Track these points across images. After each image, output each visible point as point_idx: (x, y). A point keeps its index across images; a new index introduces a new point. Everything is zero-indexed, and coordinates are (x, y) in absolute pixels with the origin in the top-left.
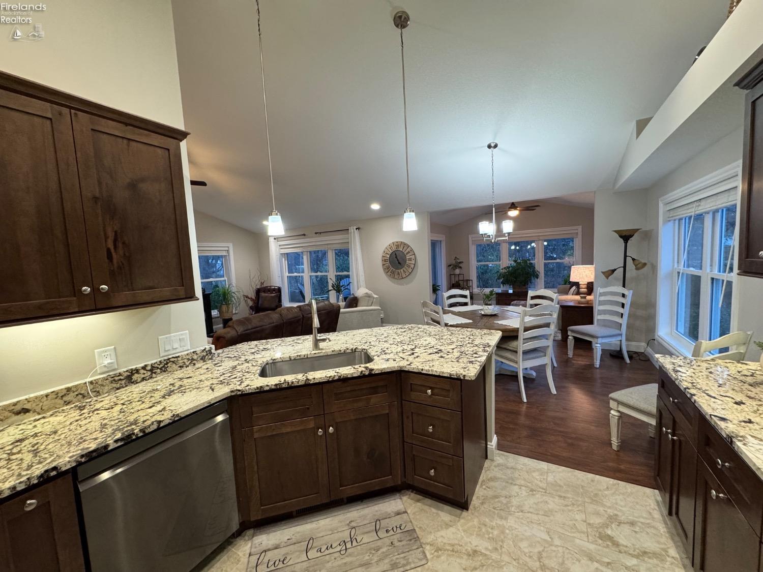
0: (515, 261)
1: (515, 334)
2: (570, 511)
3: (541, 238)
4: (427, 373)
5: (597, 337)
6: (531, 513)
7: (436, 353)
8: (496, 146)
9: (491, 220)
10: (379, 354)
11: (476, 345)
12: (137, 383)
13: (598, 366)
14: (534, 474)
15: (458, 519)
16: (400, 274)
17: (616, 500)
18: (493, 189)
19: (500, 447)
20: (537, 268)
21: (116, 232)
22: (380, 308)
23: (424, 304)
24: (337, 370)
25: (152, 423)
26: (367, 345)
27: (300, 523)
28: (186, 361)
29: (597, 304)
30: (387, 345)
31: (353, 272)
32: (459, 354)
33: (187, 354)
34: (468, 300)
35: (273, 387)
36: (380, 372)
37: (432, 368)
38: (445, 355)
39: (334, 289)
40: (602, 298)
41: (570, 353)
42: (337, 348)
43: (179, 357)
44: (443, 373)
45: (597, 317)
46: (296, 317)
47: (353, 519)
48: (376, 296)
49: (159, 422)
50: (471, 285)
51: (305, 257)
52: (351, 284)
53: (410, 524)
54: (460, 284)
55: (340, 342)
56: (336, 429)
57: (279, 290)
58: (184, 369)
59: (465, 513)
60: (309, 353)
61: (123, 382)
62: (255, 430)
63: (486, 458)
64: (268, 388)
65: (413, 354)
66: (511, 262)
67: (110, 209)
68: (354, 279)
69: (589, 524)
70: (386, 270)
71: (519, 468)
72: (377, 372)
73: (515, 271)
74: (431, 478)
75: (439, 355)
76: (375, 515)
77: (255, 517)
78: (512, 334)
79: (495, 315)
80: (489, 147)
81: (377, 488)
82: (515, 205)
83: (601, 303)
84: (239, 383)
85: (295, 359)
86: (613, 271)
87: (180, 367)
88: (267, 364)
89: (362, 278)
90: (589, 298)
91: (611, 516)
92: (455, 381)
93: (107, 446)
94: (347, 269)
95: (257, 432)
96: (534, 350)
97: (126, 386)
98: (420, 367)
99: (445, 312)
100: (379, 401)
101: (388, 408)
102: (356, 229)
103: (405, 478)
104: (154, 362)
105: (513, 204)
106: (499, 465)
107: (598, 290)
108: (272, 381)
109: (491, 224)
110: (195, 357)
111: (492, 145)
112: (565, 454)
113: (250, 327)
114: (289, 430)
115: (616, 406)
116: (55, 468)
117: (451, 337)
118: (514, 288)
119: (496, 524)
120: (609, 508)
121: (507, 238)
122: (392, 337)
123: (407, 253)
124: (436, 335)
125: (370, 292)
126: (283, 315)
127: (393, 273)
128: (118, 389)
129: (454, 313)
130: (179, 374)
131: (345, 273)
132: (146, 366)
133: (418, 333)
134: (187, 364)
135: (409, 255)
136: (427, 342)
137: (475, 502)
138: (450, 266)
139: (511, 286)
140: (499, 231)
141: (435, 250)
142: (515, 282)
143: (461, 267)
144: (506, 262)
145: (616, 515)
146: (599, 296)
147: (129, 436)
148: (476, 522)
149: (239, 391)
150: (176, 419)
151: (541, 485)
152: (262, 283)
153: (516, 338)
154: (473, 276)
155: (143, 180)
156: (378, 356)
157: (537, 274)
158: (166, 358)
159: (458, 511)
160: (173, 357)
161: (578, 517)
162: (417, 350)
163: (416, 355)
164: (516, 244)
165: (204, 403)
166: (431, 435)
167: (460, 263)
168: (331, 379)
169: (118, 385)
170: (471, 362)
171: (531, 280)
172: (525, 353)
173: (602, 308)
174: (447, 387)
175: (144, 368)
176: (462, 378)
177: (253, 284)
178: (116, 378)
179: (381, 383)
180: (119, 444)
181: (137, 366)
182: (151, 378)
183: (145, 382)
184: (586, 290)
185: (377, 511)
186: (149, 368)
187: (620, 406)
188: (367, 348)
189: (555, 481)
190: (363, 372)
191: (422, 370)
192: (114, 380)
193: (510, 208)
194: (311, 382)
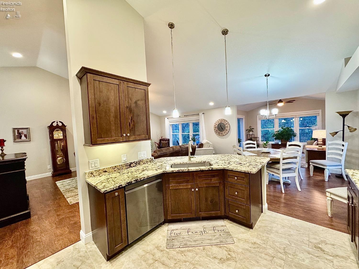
0: (282, 128)
1: (279, 161)
2: (301, 236)
3: (297, 116)
4: (235, 170)
5: (326, 166)
6: (282, 234)
7: (239, 164)
8: (269, 75)
9: (266, 109)
10: (215, 163)
11: (257, 162)
12: (132, 167)
13: (327, 181)
14: (285, 221)
15: (248, 231)
16: (222, 133)
17: (326, 235)
18: (267, 95)
19: (269, 209)
20: (295, 132)
21: (131, 117)
22: (213, 149)
23: (234, 146)
24: (199, 167)
25: (142, 177)
26: (209, 160)
27: (185, 224)
28: (145, 161)
29: (327, 150)
30: (218, 161)
31: (201, 133)
32: (249, 165)
33: (146, 159)
34: (256, 146)
35: (177, 171)
36: (216, 169)
37: (237, 169)
38: (243, 165)
39: (192, 140)
40: (330, 147)
41: (312, 174)
42: (198, 161)
43: (143, 160)
44: (242, 170)
45: (327, 156)
46: (179, 150)
47: (204, 225)
48: (211, 143)
49: (144, 177)
50: (258, 139)
51: (180, 126)
52: (200, 138)
53: (227, 230)
54: (252, 139)
55: (198, 159)
56: (199, 189)
57: (169, 140)
58: (145, 164)
59: (251, 230)
60: (187, 162)
61: (129, 166)
62: (170, 186)
63: (262, 212)
64: (175, 171)
65: (229, 164)
66: (280, 129)
67: (130, 110)
68: (201, 136)
69: (310, 242)
70: (216, 132)
71: (278, 218)
72: (215, 169)
73: (282, 133)
74: (236, 214)
75: (240, 165)
76: (213, 225)
77: (169, 218)
78: (277, 161)
79: (269, 153)
80: (266, 76)
81: (214, 215)
82: (281, 100)
83: (329, 149)
84: (165, 169)
85: (182, 164)
86: (337, 133)
87: (144, 163)
88: (172, 165)
89: (205, 135)
90: (323, 147)
91: (322, 241)
92: (247, 174)
93: (132, 182)
94: (198, 131)
95: (171, 187)
96: (289, 169)
97: (129, 168)
98: (232, 168)
99: (244, 151)
100: (215, 181)
101: (219, 184)
102: (203, 114)
103: (225, 213)
104: (136, 161)
105: (280, 100)
106: (268, 216)
107: (327, 142)
108: (176, 170)
109: (266, 110)
110: (148, 161)
111: (267, 75)
112: (302, 215)
113: (162, 153)
114: (182, 188)
115: (330, 195)
116: (121, 185)
117: (246, 159)
118: (281, 141)
119: (265, 235)
120: (322, 237)
121: (275, 117)
122: (220, 158)
123: (226, 124)
124: (239, 158)
125: (208, 142)
126: (174, 149)
127: (219, 133)
128: (127, 168)
129: (248, 151)
130: (144, 165)
131: (197, 133)
132: (135, 162)
133: (231, 157)
134: (146, 163)
135: (227, 125)
136: (235, 160)
137: (256, 227)
138: (247, 130)
139: (280, 141)
140: (271, 113)
141: (239, 123)
142: (282, 138)
143: (253, 131)
144: (277, 128)
145: (325, 241)
146: (328, 145)
147: (137, 180)
148: (256, 233)
149: (166, 171)
150: (148, 177)
151: (288, 225)
152: (162, 137)
153: (279, 163)
154: (259, 135)
155: (138, 100)
156: (215, 164)
157: (295, 135)
158: (140, 160)
159: (248, 229)
160: (142, 160)
161: (305, 238)
162: (231, 163)
163: (230, 164)
164: (285, 119)
165: (155, 174)
166: (237, 196)
167: (252, 129)
168: (197, 170)
169: (127, 167)
170: (254, 168)
171: (291, 138)
172: (283, 170)
173: (330, 151)
174: (243, 176)
175: (134, 162)
176: (250, 173)
177: (158, 137)
178: (127, 165)
179: (216, 174)
180: (135, 182)
181: (132, 162)
182: (136, 166)
183: (134, 167)
184: (322, 142)
185: (214, 224)
186: (135, 163)
187: (332, 195)
188: (210, 161)
189: (295, 225)
190: (209, 169)
191: (233, 169)
192: (126, 165)
193: (278, 102)
194: (190, 171)
